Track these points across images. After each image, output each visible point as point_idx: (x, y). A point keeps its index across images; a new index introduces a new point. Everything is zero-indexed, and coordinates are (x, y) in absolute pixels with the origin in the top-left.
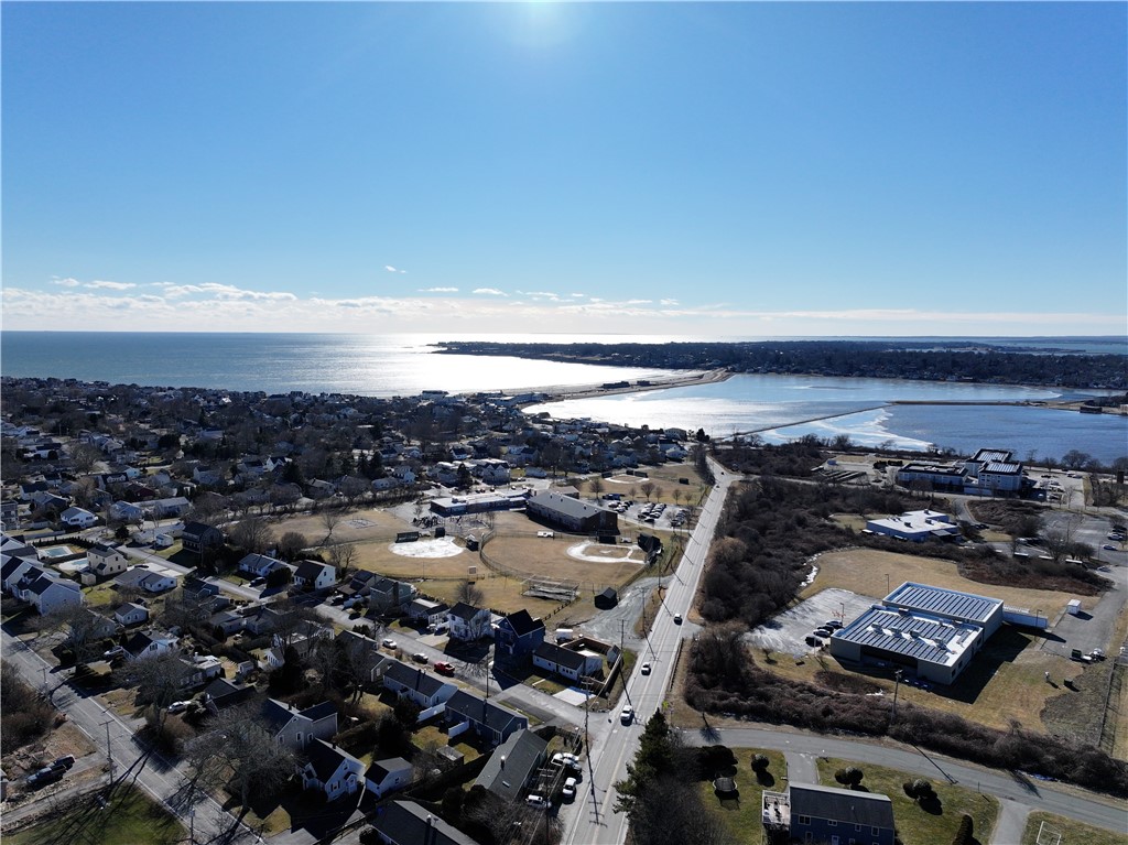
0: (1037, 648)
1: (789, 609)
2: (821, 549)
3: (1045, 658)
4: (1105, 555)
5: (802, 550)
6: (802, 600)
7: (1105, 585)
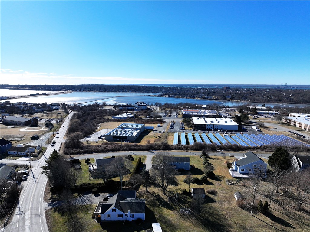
0: (152, 132)
1: (93, 134)
2: (101, 122)
3: (154, 134)
4: (164, 118)
5: (96, 123)
6: (96, 132)
7: (164, 122)
